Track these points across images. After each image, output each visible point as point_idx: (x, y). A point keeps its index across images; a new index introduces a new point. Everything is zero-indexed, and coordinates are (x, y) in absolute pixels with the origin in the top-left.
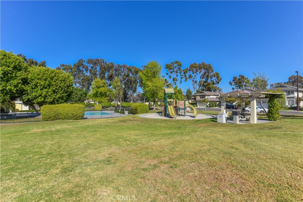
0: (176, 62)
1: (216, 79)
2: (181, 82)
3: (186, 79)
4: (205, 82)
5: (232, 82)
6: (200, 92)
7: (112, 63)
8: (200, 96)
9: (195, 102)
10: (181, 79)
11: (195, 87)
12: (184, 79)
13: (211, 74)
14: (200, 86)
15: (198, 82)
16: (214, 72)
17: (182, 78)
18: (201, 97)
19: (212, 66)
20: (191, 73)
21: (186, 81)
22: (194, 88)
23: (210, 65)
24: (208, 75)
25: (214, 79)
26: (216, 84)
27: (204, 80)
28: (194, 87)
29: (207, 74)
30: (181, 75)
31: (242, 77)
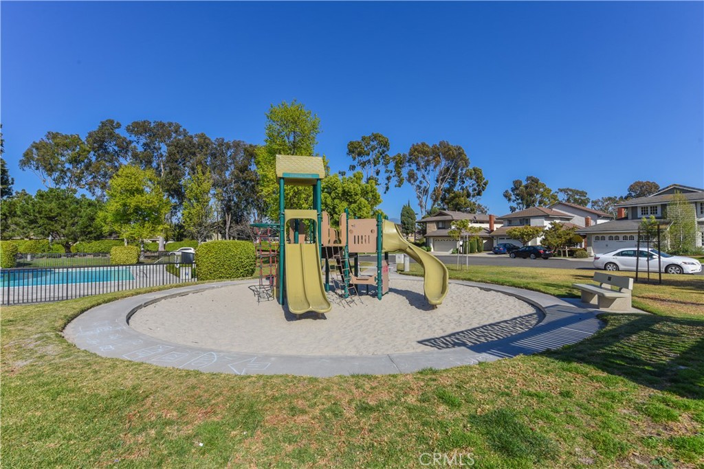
0: (375, 137)
1: (473, 185)
2: (387, 188)
3: (400, 182)
4: (448, 191)
5: (510, 192)
6: (435, 215)
7: (202, 136)
8: (437, 222)
9: (425, 240)
10: (387, 182)
11: (423, 204)
12: (394, 181)
13: (462, 170)
14: (435, 201)
15: (430, 192)
16: (470, 167)
17: (388, 179)
18: (440, 226)
19: (465, 152)
20: (414, 167)
21: (400, 186)
22: (421, 206)
23: (460, 148)
24: (455, 173)
25: (469, 183)
26: (474, 196)
27: (445, 185)
28: (421, 202)
29: (453, 171)
30: (387, 171)
31: (534, 181)
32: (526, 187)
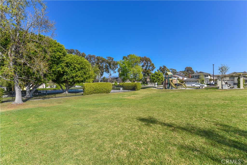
1: (151, 68)
8: (149, 78)
9: (146, 82)
24: (147, 65)
31: (165, 67)
32: (163, 68)
